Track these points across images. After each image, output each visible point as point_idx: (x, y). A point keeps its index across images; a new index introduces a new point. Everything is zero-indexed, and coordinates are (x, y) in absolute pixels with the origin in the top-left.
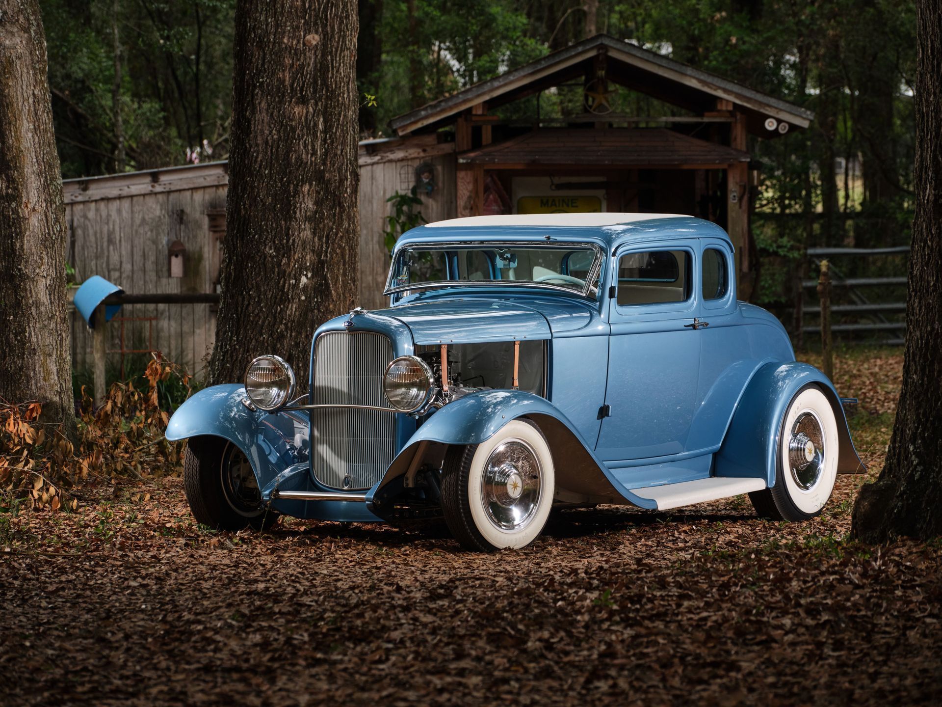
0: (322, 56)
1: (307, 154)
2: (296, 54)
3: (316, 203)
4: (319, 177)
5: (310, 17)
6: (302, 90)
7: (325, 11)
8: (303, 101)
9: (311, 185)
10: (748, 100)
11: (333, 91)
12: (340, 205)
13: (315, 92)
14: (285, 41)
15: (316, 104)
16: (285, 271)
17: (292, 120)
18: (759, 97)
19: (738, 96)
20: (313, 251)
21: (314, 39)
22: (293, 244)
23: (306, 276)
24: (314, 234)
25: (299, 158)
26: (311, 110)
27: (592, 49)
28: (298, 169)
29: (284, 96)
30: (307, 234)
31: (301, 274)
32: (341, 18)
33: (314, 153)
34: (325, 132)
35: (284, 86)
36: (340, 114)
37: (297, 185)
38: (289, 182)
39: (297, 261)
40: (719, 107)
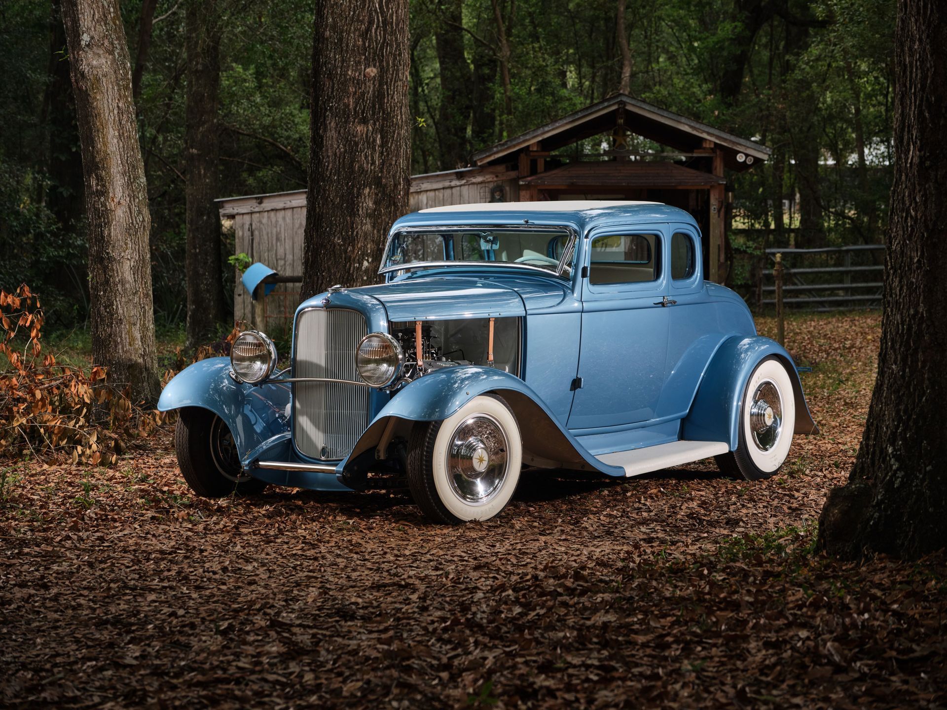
0: (380, 85)
1: (368, 163)
2: (358, 83)
3: (375, 203)
4: (378, 182)
5: (369, 54)
6: (363, 113)
7: (382, 49)
8: (364, 121)
9: (371, 188)
10: (725, 140)
11: (389, 114)
12: (395, 204)
13: (374, 114)
14: (350, 73)
15: (375, 124)
16: (350, 257)
17: (355, 137)
18: (733, 138)
19: (718, 137)
20: (373, 241)
21: (372, 71)
22: (357, 236)
23: (368, 260)
24: (374, 227)
25: (361, 167)
26: (370, 128)
27: (614, 104)
28: (360, 176)
29: (348, 117)
30: (368, 227)
31: (363, 259)
32: (395, 55)
33: (373, 163)
34: (382, 146)
35: (349, 110)
36: (394, 132)
37: (360, 189)
38: (353, 186)
39: (360, 249)
40: (704, 145)
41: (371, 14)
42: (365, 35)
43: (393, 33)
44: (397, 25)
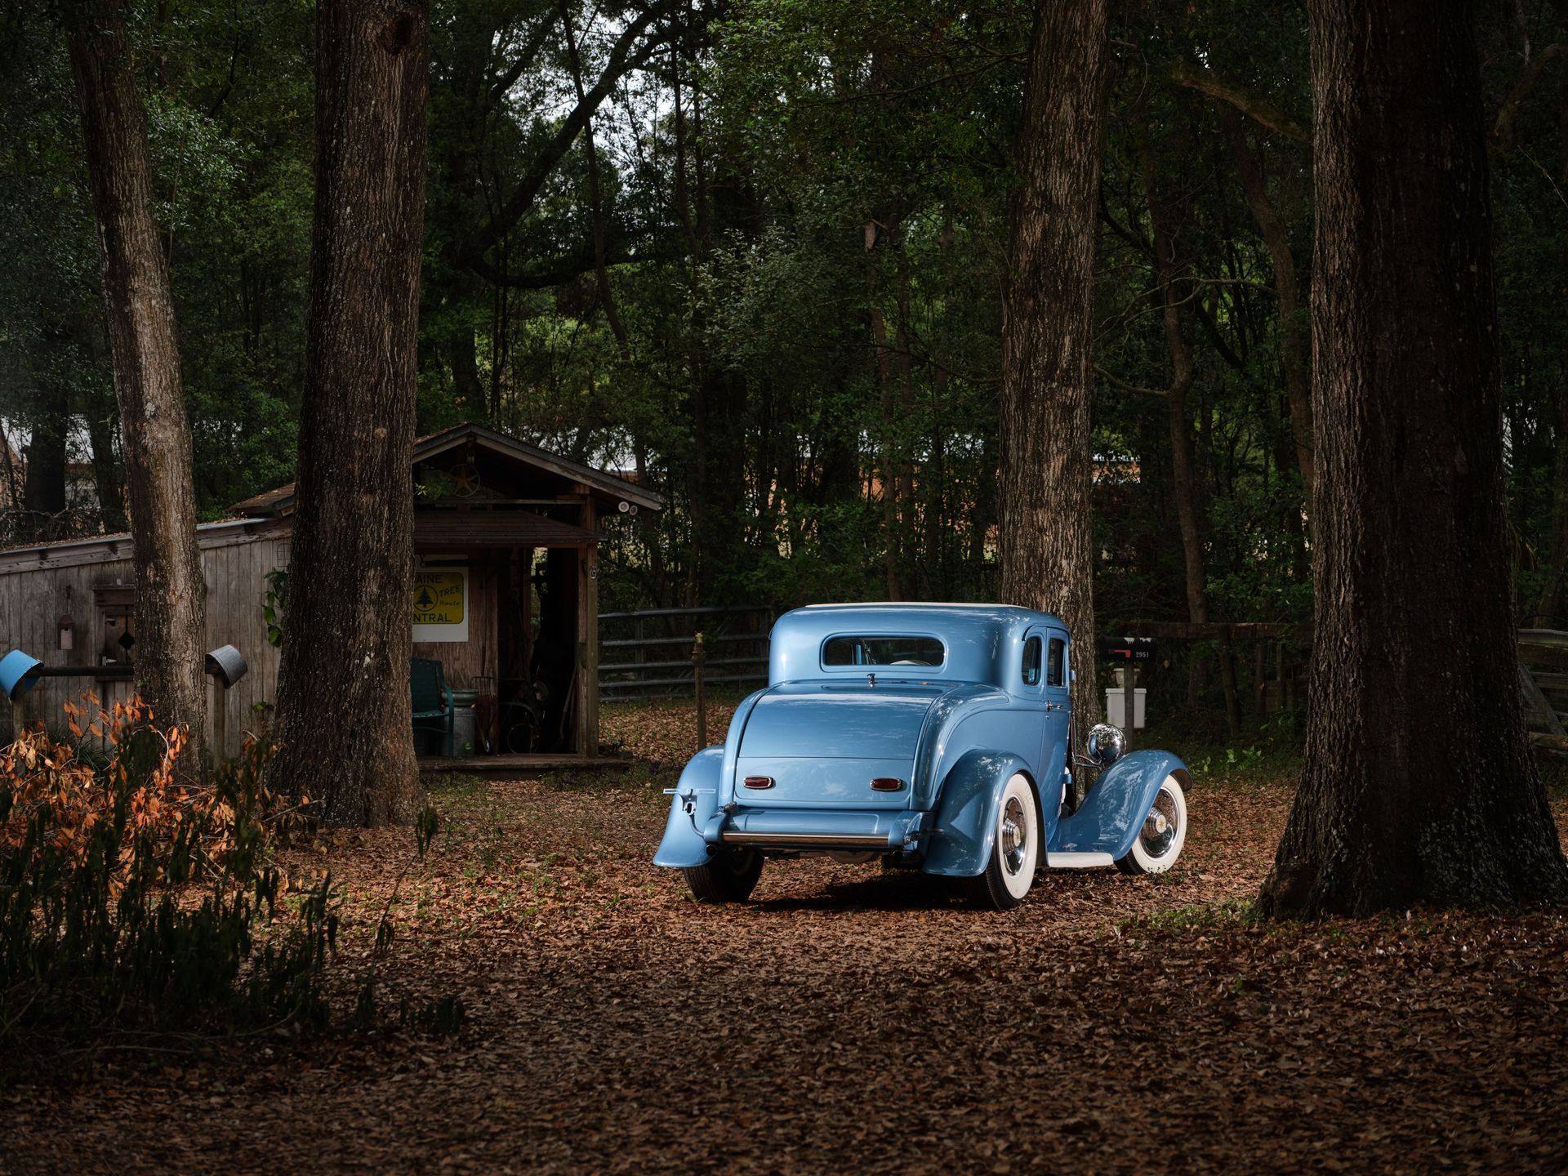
0: (389, 448)
1: (373, 540)
2: (365, 446)
3: (380, 587)
4: (383, 562)
5: (378, 412)
6: (369, 481)
7: (392, 406)
8: (371, 491)
9: (376, 571)
11: (396, 482)
12: (402, 590)
13: (382, 482)
14: (355, 434)
15: (383, 494)
16: (350, 652)
17: (360, 509)
18: (615, 482)
20: (376, 633)
21: (382, 432)
22: (359, 626)
23: (370, 656)
24: (378, 616)
25: (366, 545)
26: (378, 499)
27: (462, 437)
28: (364, 555)
29: (353, 486)
30: (371, 616)
31: (365, 654)
32: (405, 412)
33: (379, 540)
34: (389, 520)
35: (353, 477)
38: (356, 567)
39: (361, 642)
41: (381, 365)
42: (374, 389)
43: (403, 387)
44: (408, 377)
